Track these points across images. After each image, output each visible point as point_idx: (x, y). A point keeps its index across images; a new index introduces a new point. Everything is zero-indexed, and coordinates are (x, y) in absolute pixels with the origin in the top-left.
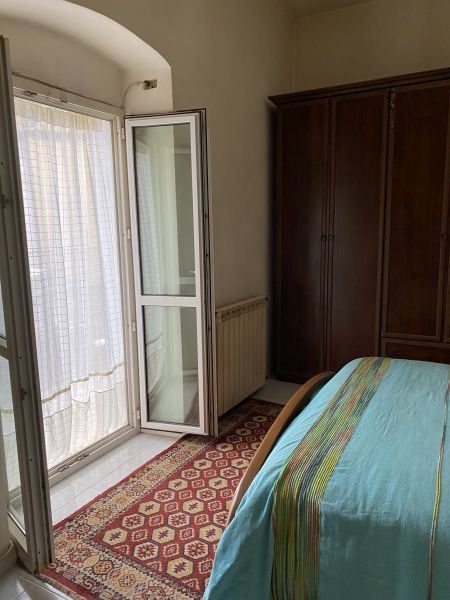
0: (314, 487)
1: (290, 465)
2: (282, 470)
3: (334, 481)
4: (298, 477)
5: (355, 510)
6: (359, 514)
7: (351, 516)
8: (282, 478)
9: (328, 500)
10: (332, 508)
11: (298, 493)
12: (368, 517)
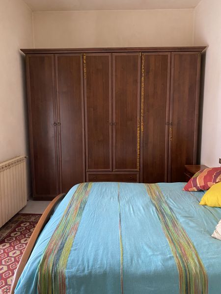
0: (61, 262)
1: (46, 253)
2: (42, 257)
3: (71, 256)
4: (51, 259)
5: (84, 270)
6: (86, 272)
7: (82, 274)
8: (42, 262)
9: (69, 268)
10: (72, 272)
11: (53, 269)
12: (91, 272)
